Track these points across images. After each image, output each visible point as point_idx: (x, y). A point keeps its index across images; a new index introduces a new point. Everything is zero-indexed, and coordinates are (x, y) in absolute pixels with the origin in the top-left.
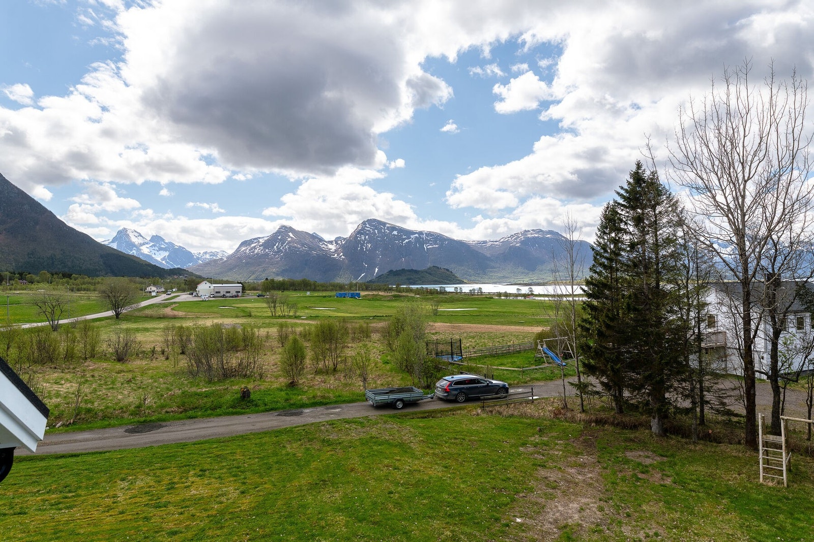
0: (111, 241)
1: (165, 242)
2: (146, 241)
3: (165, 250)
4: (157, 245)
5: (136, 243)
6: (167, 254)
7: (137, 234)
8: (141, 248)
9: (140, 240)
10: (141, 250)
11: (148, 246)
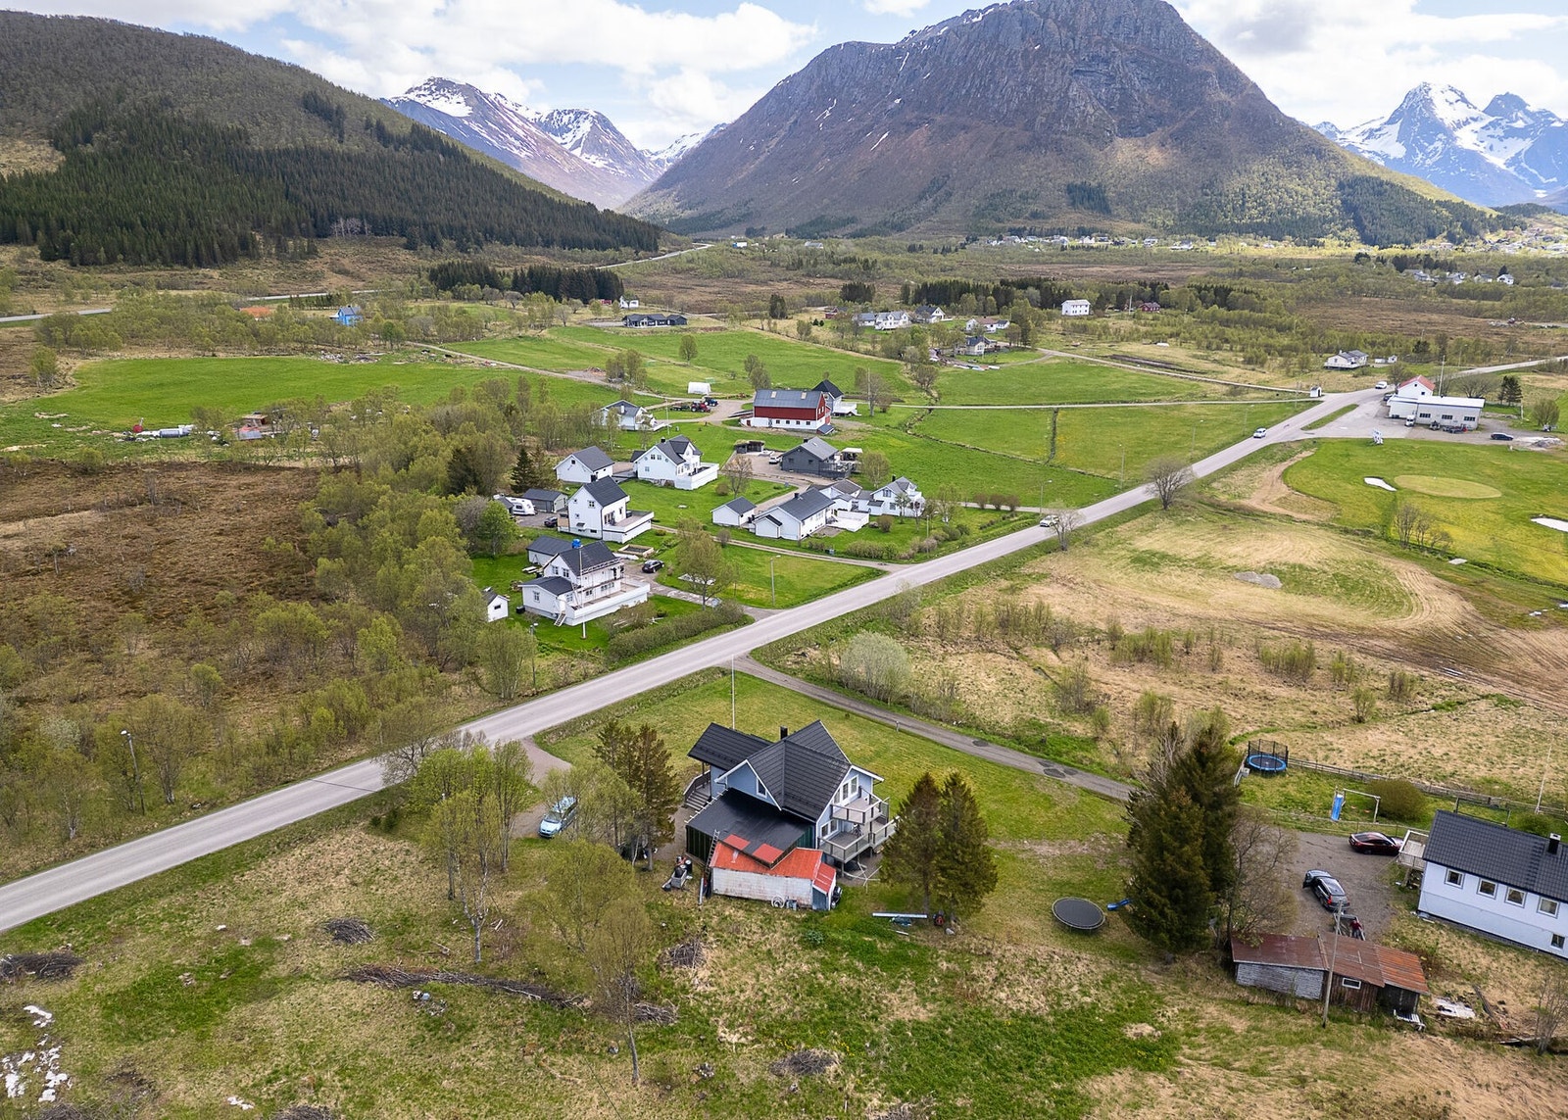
0: (1386, 119)
1: (1527, 113)
2: (1474, 113)
3: (1521, 134)
4: (1504, 123)
5: (1447, 122)
6: (1524, 145)
7: (1453, 97)
8: (1457, 133)
9: (1460, 112)
10: (1455, 139)
11: (1477, 126)
